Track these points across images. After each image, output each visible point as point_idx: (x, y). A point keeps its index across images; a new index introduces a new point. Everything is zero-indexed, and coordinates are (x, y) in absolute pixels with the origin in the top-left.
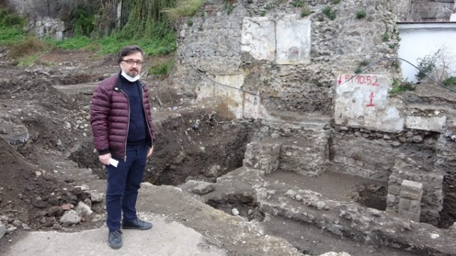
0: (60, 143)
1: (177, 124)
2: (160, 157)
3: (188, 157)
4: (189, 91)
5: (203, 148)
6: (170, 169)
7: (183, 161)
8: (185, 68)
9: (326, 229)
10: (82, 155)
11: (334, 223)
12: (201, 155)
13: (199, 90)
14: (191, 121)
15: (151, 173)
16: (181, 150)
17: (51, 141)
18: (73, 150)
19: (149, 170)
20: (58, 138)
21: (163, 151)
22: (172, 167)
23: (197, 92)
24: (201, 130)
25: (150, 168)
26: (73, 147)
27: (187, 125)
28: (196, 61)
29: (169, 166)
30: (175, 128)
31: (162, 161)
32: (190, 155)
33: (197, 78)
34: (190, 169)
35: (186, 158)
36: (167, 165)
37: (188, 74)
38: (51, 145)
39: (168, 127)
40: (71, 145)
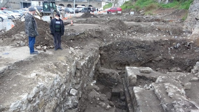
0: (105, 40)
1: (164, 43)
2: (147, 55)
3: (164, 60)
4: (189, 29)
5: (173, 58)
6: (152, 62)
7: (160, 61)
8: (190, 17)
9: (161, 105)
10: (112, 46)
11: (165, 104)
12: (171, 60)
13: (194, 29)
14: (174, 44)
15: (139, 60)
16: (160, 55)
17: (102, 39)
18: (109, 43)
19: (139, 59)
20: (105, 38)
21: (149, 53)
22: (153, 61)
23: (192, 30)
24: (180, 49)
25: (140, 58)
26: (109, 42)
27: (171, 45)
28: (196, 13)
29: (152, 61)
30: (162, 45)
31: (147, 57)
32: (165, 59)
33: (194, 23)
34: (162, 65)
35: (162, 60)
36: (151, 60)
37: (191, 21)
38: (102, 40)
39: (159, 44)
40: (109, 41)
